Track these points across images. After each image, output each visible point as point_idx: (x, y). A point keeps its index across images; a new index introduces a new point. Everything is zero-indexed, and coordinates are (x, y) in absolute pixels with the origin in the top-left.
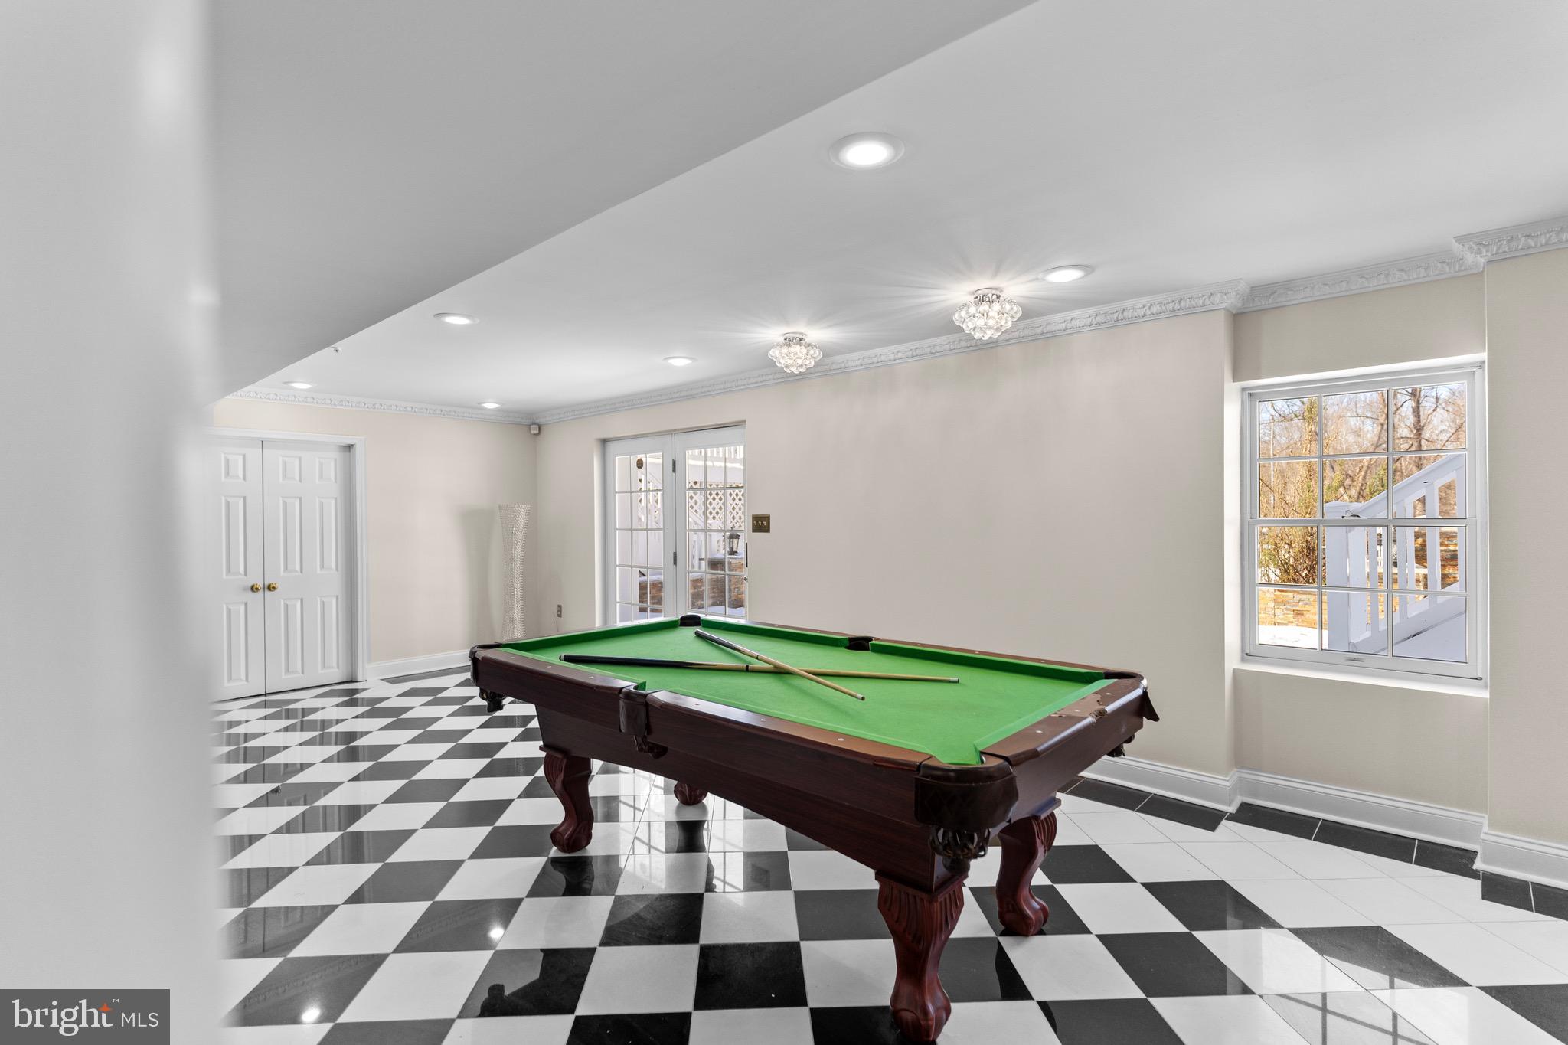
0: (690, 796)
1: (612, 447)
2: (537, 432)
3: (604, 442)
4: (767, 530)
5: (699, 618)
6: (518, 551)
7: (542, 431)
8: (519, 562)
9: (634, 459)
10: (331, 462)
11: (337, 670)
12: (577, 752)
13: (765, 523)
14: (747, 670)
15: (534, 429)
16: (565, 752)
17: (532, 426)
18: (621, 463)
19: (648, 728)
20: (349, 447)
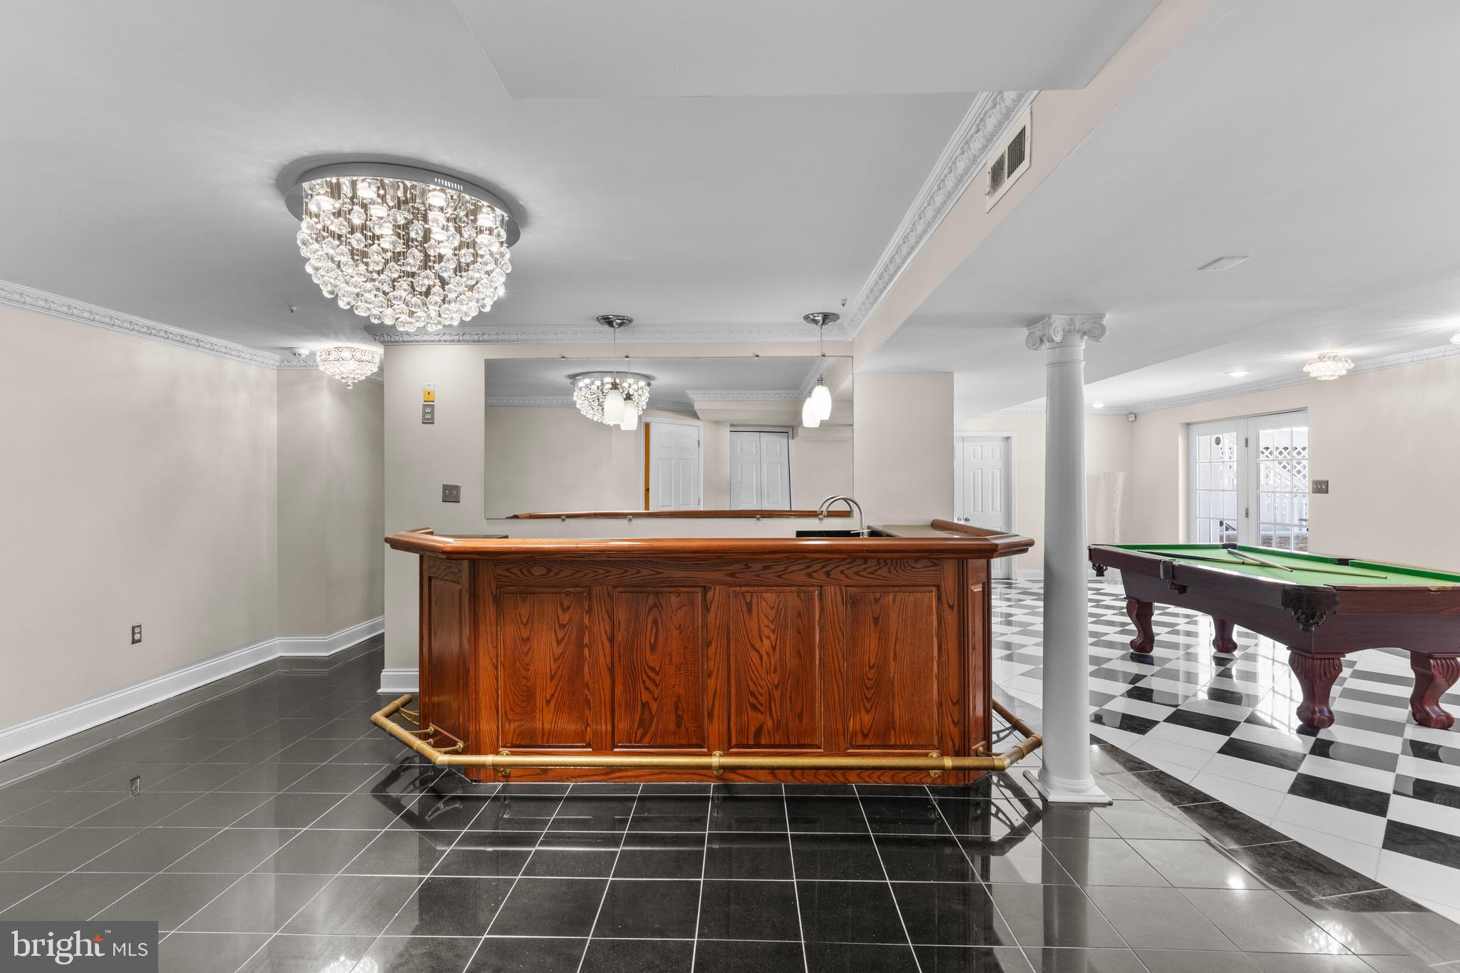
0: (1223, 647)
1: (1195, 429)
2: (1134, 419)
3: (1188, 425)
4: (1326, 491)
5: (1236, 545)
6: (1118, 505)
7: (1138, 419)
8: (1118, 512)
9: (1214, 437)
10: (998, 447)
11: (999, 571)
12: (1144, 600)
13: (1324, 487)
14: (1243, 563)
15: (1132, 417)
16: (1138, 601)
17: (1130, 416)
18: (1203, 442)
19: (1174, 577)
20: (1008, 438)
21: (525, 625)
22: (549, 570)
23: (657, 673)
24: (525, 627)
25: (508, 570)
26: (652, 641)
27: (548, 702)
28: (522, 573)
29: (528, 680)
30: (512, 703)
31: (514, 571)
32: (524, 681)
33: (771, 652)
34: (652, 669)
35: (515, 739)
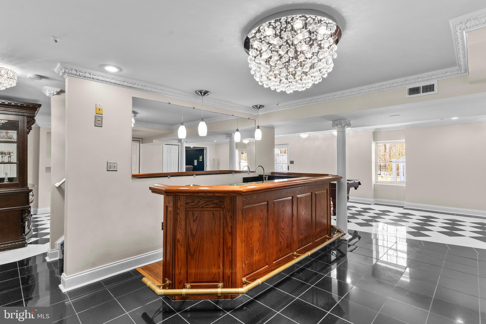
4: (293, 163)
21: (251, 221)
22: (258, 196)
23: (283, 230)
24: (251, 222)
25: (246, 198)
26: (282, 218)
27: (257, 251)
28: (250, 198)
29: (252, 244)
30: (247, 256)
31: (248, 198)
32: (250, 245)
33: (304, 215)
34: (282, 228)
35: (247, 272)
